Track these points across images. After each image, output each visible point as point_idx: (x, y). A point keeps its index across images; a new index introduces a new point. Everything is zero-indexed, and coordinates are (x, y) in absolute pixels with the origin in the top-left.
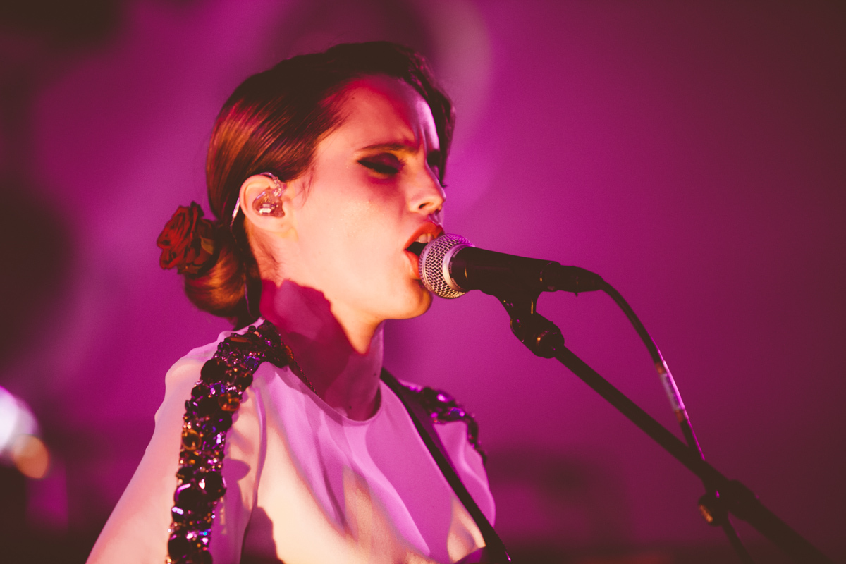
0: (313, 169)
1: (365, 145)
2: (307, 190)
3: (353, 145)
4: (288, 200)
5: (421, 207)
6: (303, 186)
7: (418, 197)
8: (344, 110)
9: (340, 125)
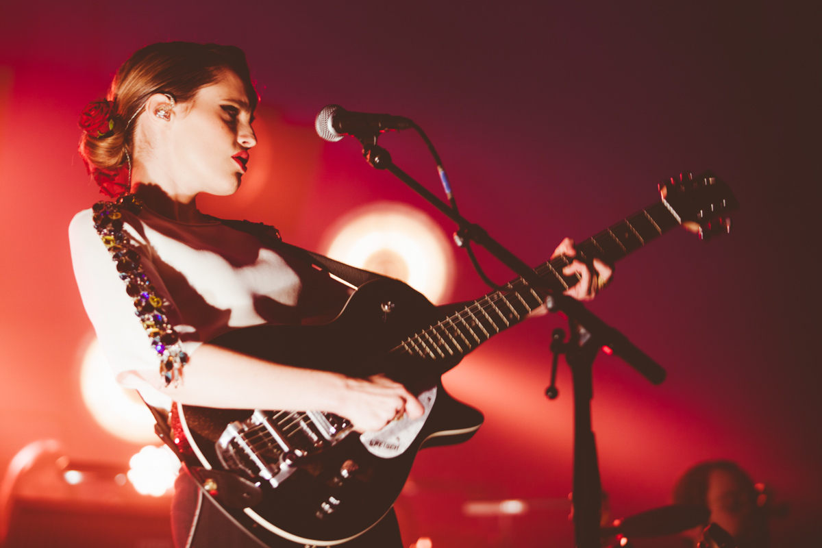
0: (194, 101)
1: (227, 98)
2: (188, 111)
3: (220, 96)
4: (174, 113)
5: (244, 142)
6: (187, 109)
7: (244, 136)
8: (219, 77)
9: (216, 83)
